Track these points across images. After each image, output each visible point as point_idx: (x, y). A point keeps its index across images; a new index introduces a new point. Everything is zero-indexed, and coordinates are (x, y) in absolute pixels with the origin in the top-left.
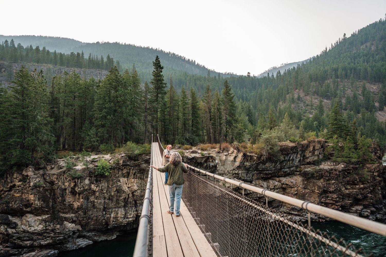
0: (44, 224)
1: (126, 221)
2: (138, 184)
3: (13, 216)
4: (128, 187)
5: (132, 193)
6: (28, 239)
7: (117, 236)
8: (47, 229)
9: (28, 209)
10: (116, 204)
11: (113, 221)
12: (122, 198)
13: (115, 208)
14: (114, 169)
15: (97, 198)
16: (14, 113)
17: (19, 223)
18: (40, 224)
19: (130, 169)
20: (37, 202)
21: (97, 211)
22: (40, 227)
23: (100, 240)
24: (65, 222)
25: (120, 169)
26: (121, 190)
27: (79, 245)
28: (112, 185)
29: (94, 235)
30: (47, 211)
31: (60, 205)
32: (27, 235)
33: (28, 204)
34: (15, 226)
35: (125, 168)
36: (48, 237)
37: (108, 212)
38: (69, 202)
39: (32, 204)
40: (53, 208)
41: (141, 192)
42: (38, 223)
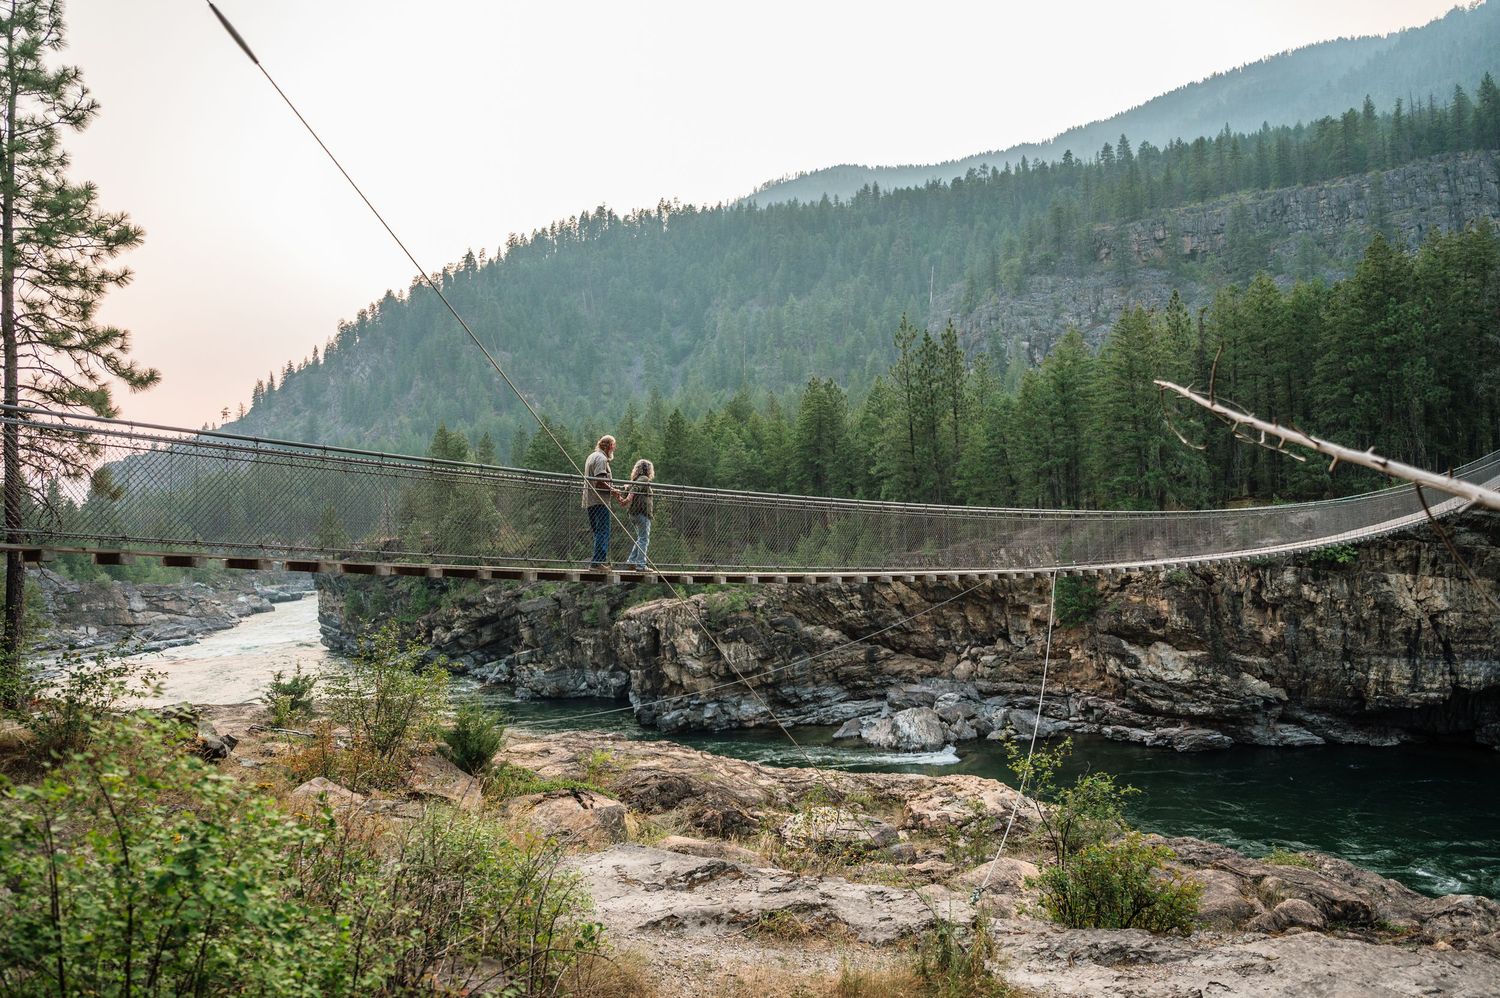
0: (1194, 669)
1: (1418, 698)
2: (1448, 594)
3: (1130, 643)
4: (1418, 602)
5: (1432, 618)
6: (1162, 694)
7: (1403, 743)
8: (1200, 681)
9: (1160, 632)
10: (1380, 644)
11: (1377, 693)
12: (1396, 629)
13: (1380, 655)
14: (1368, 548)
15: (1320, 621)
16: (1118, 419)
17: (1143, 659)
18: (1186, 667)
19: (1418, 548)
20: (1174, 617)
21: (1325, 657)
22: (1186, 675)
23: (1347, 739)
24: (1245, 675)
25: (1385, 546)
26: (1392, 605)
27: (1284, 738)
28: (1362, 592)
29: (1326, 722)
30: (1199, 642)
31: (1232, 633)
32: (1160, 686)
33: (1158, 621)
34: (1135, 664)
35: (1400, 545)
36: (1204, 699)
37: (1358, 663)
38: (1250, 626)
39: (1166, 620)
40: (1214, 635)
41: (1463, 617)
42: (1181, 666)
